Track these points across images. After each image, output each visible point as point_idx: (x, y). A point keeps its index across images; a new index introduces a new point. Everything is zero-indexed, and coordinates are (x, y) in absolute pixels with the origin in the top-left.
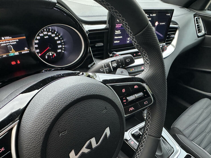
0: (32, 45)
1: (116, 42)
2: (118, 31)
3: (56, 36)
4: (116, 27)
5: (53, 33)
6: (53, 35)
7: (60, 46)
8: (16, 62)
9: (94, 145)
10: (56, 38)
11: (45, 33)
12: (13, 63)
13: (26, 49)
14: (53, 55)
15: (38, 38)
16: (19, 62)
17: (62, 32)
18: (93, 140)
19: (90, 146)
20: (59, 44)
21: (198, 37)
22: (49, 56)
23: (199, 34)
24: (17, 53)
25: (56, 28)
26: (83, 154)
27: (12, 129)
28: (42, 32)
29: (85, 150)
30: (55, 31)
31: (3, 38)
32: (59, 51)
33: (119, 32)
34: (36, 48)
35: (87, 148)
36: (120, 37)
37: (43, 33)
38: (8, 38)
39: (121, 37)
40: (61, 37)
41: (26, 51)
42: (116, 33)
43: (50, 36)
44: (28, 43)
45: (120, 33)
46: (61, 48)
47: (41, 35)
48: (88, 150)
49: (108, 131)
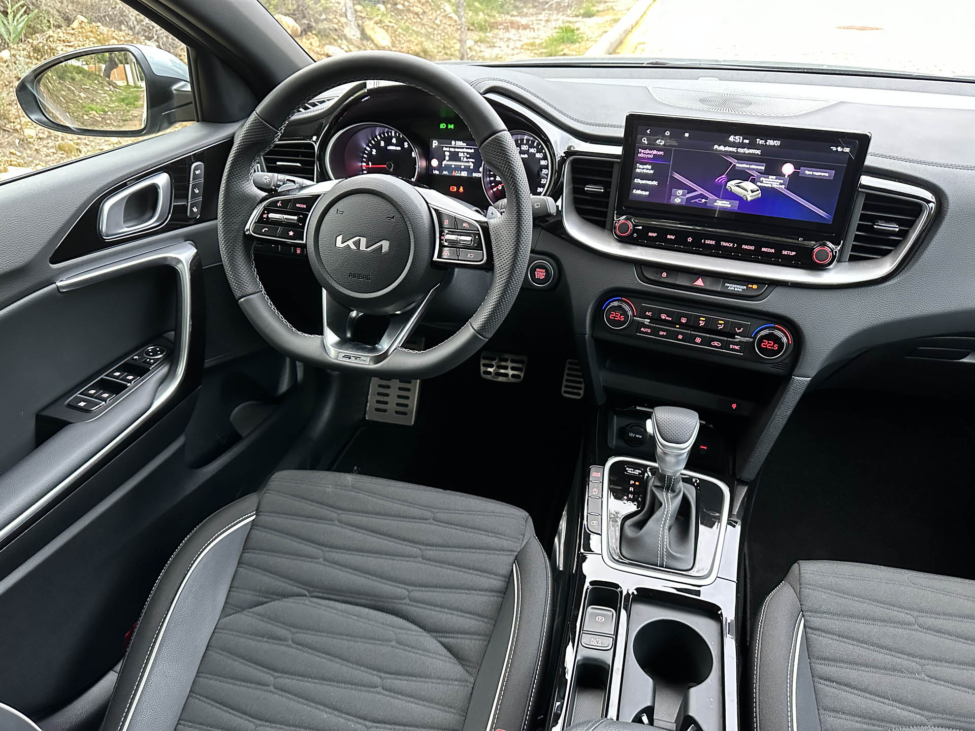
1: (639, 192)
2: (645, 167)
4: (639, 155)
6: (532, 150)
8: (458, 189)
9: (363, 247)
10: (538, 155)
11: (524, 148)
12: (453, 189)
16: (461, 189)
18: (363, 241)
19: (357, 244)
24: (465, 173)
26: (348, 247)
29: (350, 243)
31: (453, 142)
33: (647, 169)
35: (354, 243)
36: (650, 183)
37: (520, 148)
38: (461, 143)
39: (655, 183)
41: (479, 173)
42: (638, 170)
45: (652, 172)
48: (353, 247)
49: (385, 245)
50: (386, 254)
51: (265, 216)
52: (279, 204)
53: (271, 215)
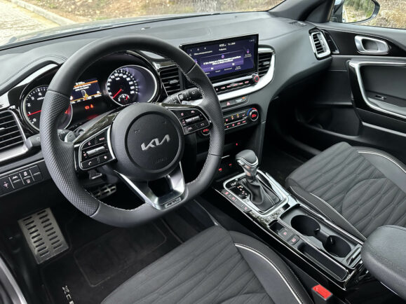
0: (105, 88)
3: (128, 77)
5: (124, 74)
6: (125, 76)
7: (132, 88)
8: (90, 107)
9: (157, 144)
10: (128, 79)
11: (116, 75)
12: (86, 108)
13: (98, 92)
14: (126, 97)
15: (110, 80)
16: (92, 106)
17: (133, 72)
18: (157, 140)
19: (154, 143)
20: (132, 85)
21: (319, 59)
22: (121, 98)
23: (320, 56)
24: (90, 98)
25: (127, 69)
26: (150, 147)
27: (107, 130)
28: (113, 75)
29: (151, 145)
30: (126, 72)
31: (77, 84)
32: (132, 92)
34: (109, 91)
38: (81, 83)
40: (133, 77)
41: (98, 95)
43: (121, 78)
44: (101, 86)
46: (134, 90)
47: (113, 77)
48: (153, 146)
49: (167, 137)
50: (170, 141)
51: (85, 155)
52: (89, 144)
53: (89, 152)
